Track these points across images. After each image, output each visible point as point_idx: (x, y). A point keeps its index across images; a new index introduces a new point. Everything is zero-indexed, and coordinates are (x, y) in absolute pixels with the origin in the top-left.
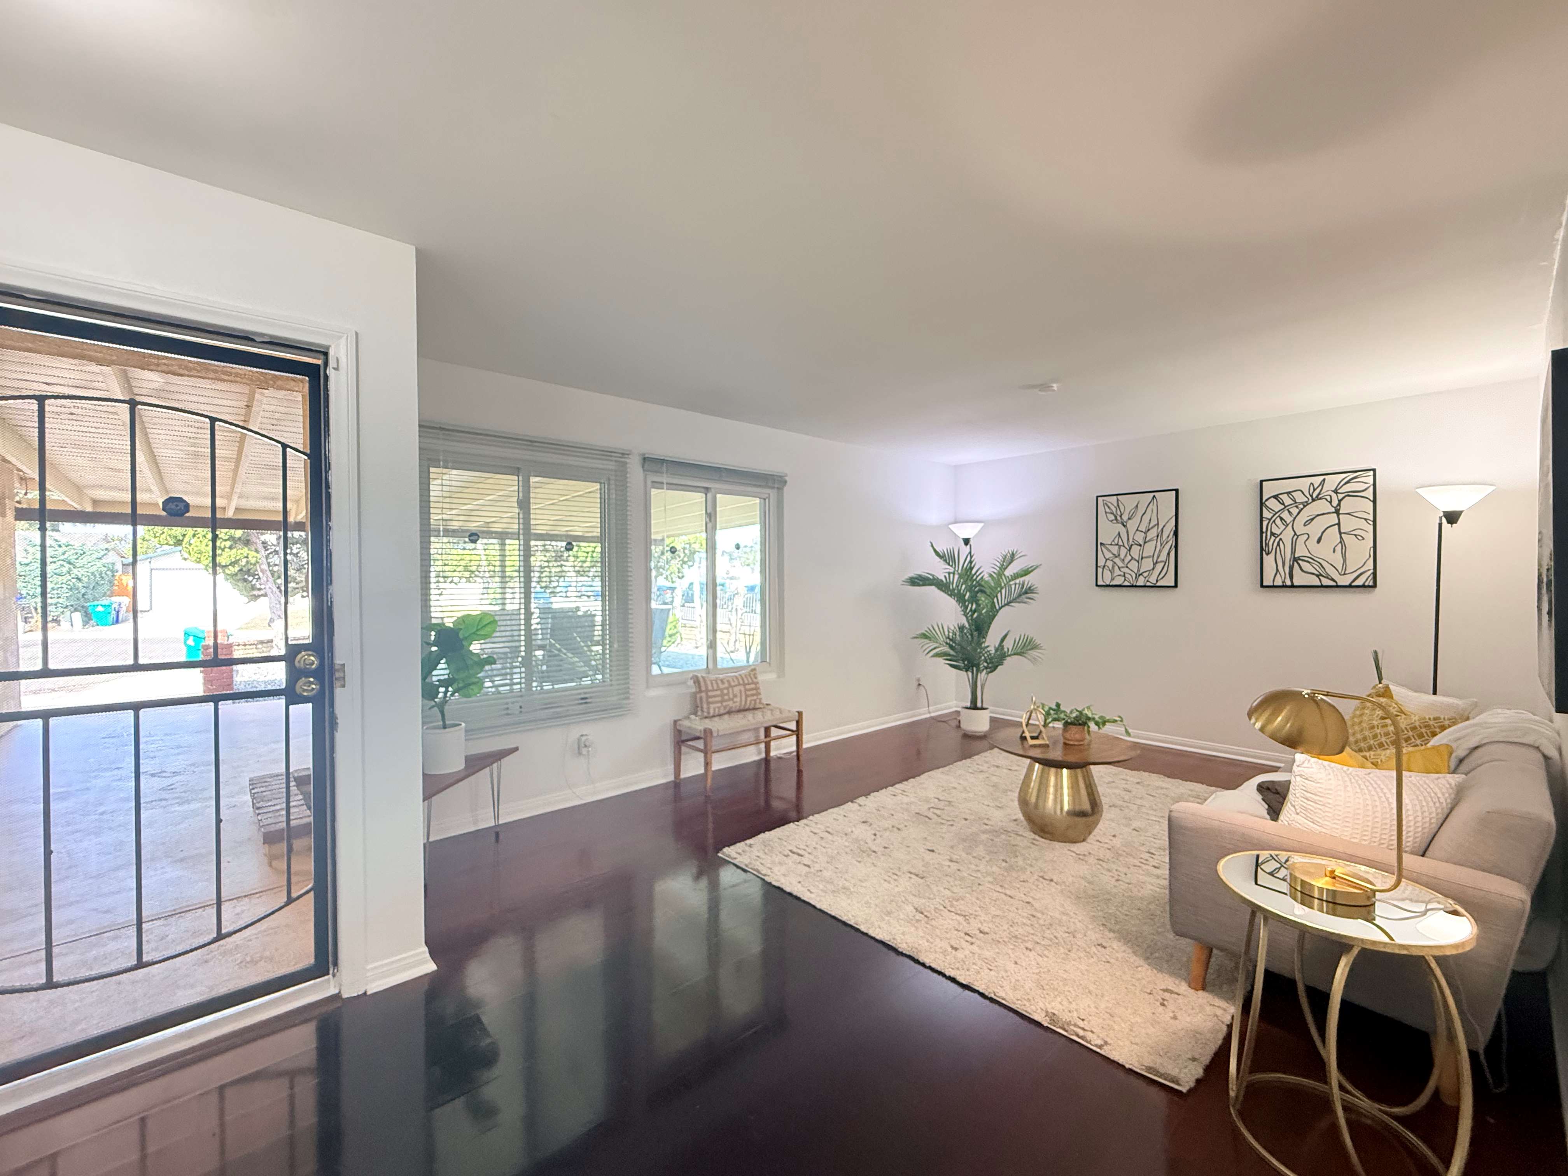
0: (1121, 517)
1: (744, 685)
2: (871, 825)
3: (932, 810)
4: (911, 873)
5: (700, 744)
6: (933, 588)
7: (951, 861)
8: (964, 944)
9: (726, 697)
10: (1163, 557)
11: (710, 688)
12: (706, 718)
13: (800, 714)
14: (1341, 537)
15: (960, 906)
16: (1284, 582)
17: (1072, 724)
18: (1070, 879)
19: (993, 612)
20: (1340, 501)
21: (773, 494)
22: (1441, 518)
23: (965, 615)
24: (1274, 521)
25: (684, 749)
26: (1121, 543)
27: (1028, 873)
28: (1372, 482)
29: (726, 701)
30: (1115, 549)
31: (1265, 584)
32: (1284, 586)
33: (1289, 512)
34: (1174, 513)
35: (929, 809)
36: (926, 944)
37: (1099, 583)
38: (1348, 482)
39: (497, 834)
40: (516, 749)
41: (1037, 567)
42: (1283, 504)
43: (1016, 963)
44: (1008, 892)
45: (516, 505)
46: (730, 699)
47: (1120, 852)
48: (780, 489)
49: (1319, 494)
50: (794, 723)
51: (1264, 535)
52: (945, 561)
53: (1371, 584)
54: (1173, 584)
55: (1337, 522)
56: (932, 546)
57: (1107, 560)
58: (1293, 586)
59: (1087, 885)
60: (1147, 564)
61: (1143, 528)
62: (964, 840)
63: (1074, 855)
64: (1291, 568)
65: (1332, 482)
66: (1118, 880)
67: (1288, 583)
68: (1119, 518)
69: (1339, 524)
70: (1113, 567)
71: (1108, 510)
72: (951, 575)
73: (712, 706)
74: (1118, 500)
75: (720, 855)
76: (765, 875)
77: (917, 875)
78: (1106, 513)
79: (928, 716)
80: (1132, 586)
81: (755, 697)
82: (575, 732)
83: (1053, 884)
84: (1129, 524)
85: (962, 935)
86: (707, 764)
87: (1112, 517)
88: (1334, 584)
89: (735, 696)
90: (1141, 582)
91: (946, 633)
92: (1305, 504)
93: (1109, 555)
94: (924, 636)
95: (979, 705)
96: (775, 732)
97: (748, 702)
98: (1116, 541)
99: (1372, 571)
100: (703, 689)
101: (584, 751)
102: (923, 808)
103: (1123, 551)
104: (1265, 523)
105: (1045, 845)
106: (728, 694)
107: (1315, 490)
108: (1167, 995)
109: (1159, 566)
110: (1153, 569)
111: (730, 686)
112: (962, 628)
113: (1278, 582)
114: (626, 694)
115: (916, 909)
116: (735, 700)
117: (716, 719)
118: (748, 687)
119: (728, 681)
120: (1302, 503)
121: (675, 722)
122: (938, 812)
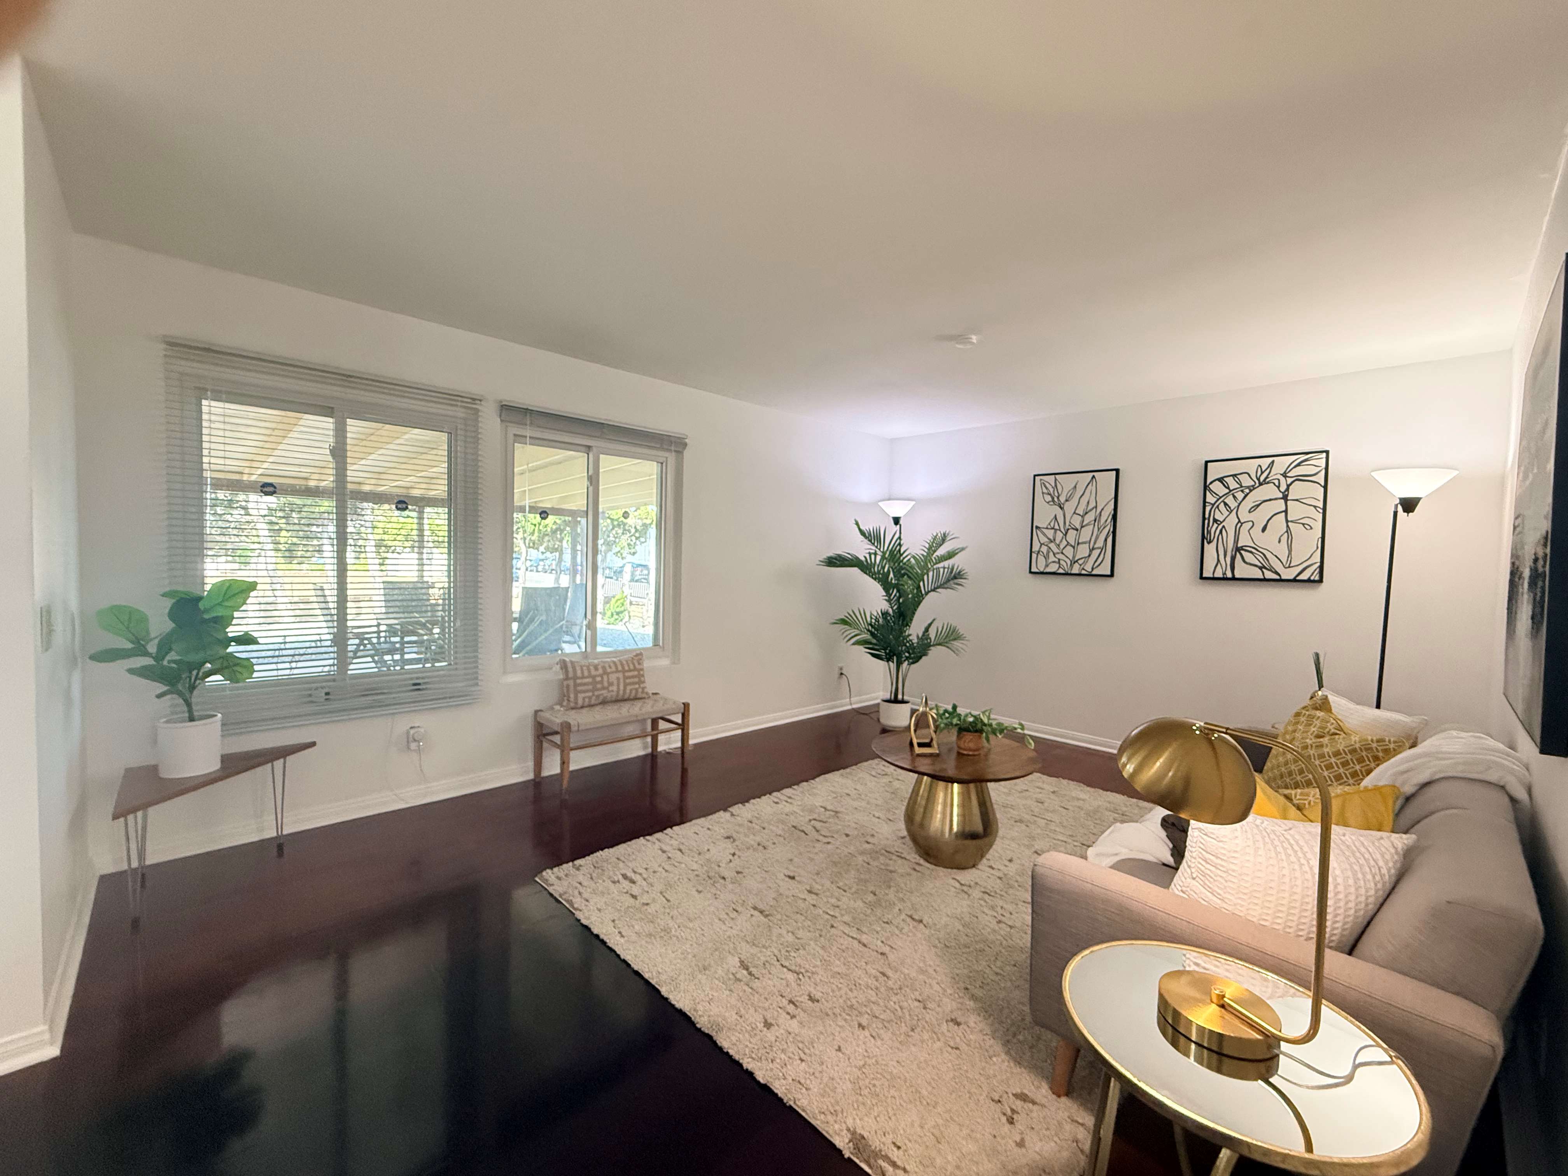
0: (1058, 498)
1: (624, 671)
2: (734, 840)
3: (813, 822)
4: (755, 908)
5: (557, 739)
6: (856, 570)
7: (810, 892)
8: (783, 1018)
9: (599, 686)
10: (1100, 544)
11: (579, 673)
12: (573, 709)
13: (686, 706)
14: (1288, 526)
15: (798, 959)
16: (1224, 574)
17: (967, 730)
18: (945, 919)
19: (919, 598)
20: (1288, 486)
21: (671, 458)
22: (1396, 506)
23: (889, 601)
24: (1218, 507)
25: (545, 745)
26: (1057, 527)
27: (896, 910)
28: (1324, 466)
29: (598, 690)
30: (1050, 533)
31: (1204, 575)
32: (1224, 579)
33: (1234, 497)
34: (1113, 495)
35: (810, 821)
36: (735, 1017)
37: (1033, 570)
38: (1299, 465)
39: (280, 847)
40: (313, 744)
41: (963, 549)
42: (1228, 488)
43: (839, 1049)
44: (864, 938)
45: (328, 452)
46: (603, 688)
47: (1011, 882)
48: (679, 453)
49: (1267, 477)
50: (680, 716)
51: (1206, 521)
52: (870, 541)
53: (1317, 578)
54: (1109, 573)
55: (1284, 508)
56: (857, 524)
57: (1041, 544)
58: (1234, 578)
59: (961, 928)
60: (1083, 551)
61: (1080, 511)
62: (835, 864)
63: (957, 885)
64: (1233, 559)
65: (1281, 464)
66: (999, 922)
67: (1229, 575)
68: (1056, 499)
69: (1286, 511)
70: (1048, 553)
71: (1045, 491)
72: (873, 556)
73: (581, 696)
74: (1056, 479)
75: (537, 879)
76: (576, 909)
77: (761, 912)
78: (1043, 493)
79: (849, 707)
80: (1067, 574)
81: (637, 686)
82: (402, 724)
83: (921, 926)
84: (1067, 506)
85: (785, 1002)
86: (564, 763)
87: (1049, 498)
88: (1278, 577)
89: (611, 684)
90: (1075, 570)
91: (869, 619)
92: (1252, 489)
93: (1044, 540)
94: (843, 622)
95: (900, 697)
96: (662, 725)
97: (628, 691)
98: (1052, 525)
99: (1318, 564)
100: (571, 675)
101: (413, 746)
102: (802, 820)
103: (1059, 535)
104: (1208, 509)
105: (927, 872)
106: (602, 682)
107: (1262, 473)
108: (1018, 1104)
109: (1096, 553)
110: (1089, 556)
111: (605, 672)
112: (885, 614)
113: (1218, 573)
114: (474, 679)
115: (742, 962)
116: (611, 688)
117: (584, 711)
118: (627, 674)
119: (604, 668)
120: (1248, 487)
121: (536, 712)
122: (818, 825)
